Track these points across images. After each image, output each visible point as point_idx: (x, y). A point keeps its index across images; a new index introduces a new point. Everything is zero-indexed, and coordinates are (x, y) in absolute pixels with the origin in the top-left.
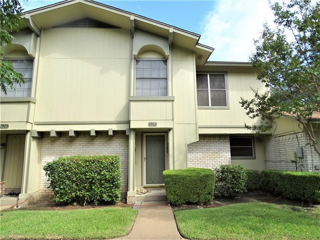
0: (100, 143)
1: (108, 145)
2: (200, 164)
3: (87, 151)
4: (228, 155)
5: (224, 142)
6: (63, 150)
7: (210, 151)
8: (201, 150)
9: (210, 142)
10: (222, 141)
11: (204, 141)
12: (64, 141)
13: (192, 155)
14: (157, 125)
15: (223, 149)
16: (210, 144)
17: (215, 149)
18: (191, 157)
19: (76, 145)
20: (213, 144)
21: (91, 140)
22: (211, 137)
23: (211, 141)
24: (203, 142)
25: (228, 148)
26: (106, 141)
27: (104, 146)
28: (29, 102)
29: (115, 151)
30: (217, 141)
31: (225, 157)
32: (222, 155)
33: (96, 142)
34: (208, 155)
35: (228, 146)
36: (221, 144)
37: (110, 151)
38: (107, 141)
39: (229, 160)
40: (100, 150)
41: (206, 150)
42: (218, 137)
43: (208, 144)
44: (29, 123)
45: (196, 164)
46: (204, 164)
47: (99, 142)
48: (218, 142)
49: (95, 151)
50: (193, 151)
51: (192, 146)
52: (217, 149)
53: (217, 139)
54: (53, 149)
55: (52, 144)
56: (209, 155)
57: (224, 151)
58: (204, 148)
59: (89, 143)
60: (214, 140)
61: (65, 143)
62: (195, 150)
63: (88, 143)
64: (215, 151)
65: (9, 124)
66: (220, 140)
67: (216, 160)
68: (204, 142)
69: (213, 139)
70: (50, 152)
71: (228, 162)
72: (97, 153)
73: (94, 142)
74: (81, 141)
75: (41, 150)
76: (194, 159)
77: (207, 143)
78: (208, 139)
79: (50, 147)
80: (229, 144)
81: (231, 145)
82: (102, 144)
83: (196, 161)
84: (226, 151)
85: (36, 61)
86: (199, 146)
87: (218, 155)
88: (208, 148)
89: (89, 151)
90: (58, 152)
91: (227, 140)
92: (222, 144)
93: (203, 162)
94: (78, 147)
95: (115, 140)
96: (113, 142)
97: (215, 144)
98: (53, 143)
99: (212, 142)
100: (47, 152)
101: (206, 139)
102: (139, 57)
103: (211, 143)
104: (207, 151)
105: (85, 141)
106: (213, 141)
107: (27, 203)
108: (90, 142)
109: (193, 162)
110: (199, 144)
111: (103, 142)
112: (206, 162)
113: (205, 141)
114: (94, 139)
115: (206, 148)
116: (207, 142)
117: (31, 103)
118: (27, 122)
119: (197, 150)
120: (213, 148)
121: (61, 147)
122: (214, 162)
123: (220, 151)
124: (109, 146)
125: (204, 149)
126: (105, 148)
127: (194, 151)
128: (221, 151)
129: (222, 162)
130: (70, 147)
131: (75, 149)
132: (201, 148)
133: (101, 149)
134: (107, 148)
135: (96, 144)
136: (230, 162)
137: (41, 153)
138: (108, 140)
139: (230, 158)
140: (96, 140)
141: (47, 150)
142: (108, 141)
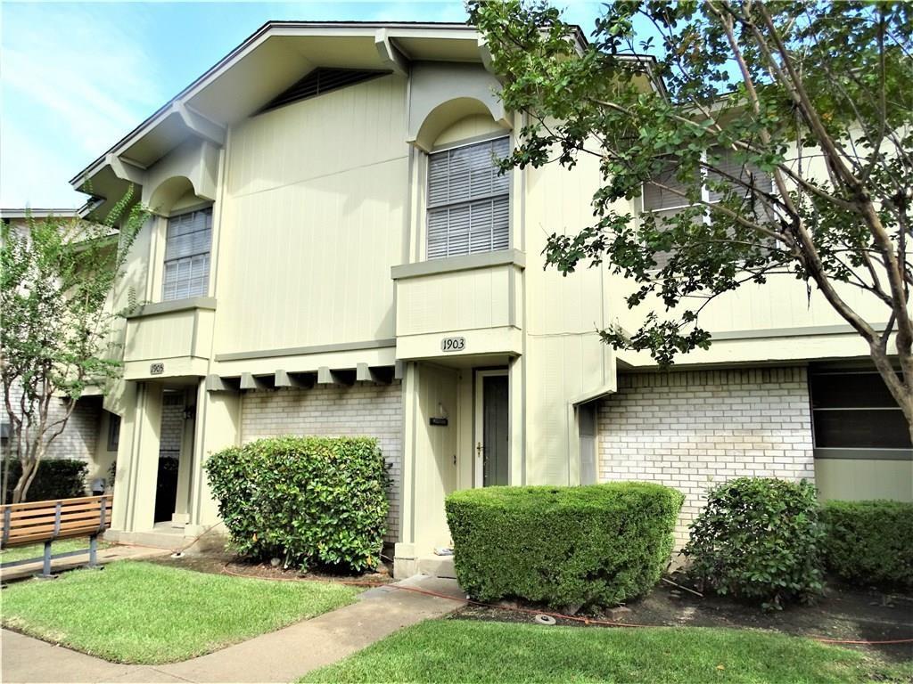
0: (359, 404)
1: (377, 409)
2: (688, 471)
3: (331, 425)
4: (801, 440)
5: (786, 392)
6: (282, 423)
7: (727, 426)
8: (692, 420)
9: (724, 394)
10: (777, 386)
11: (701, 388)
12: (286, 399)
13: (657, 439)
14: (466, 344)
15: (780, 419)
16: (727, 401)
17: (743, 419)
18: (655, 446)
19: (308, 409)
20: (739, 400)
21: (337, 396)
22: (731, 377)
23: (731, 388)
24: (697, 394)
25: (802, 415)
26: (371, 398)
27: (367, 412)
28: (195, 309)
29: (393, 424)
30: (755, 387)
31: (789, 447)
32: (774, 440)
33: (350, 402)
34: (716, 439)
35: (798, 408)
36: (771, 399)
37: (380, 424)
38: (375, 398)
39: (805, 460)
40: (357, 422)
41: (710, 420)
42: (759, 373)
43: (720, 401)
44: (196, 359)
45: (671, 471)
46: (701, 471)
47: (356, 401)
48: (760, 393)
49: (347, 424)
50: (661, 427)
51: (657, 409)
52: (754, 419)
53: (752, 380)
54: (264, 421)
55: (262, 408)
56: (721, 439)
57: (785, 426)
58: (702, 414)
59: (335, 404)
60: (741, 384)
61: (286, 404)
62: (669, 420)
63: (332, 402)
64: (746, 426)
65: (166, 364)
66: (768, 386)
67: (751, 459)
68: (703, 395)
69: (738, 381)
70: (258, 427)
71: (802, 467)
72: (353, 430)
73: (344, 402)
74: (317, 399)
75: (241, 423)
76: (663, 452)
77: (713, 397)
78: (717, 382)
79: (259, 416)
80: (807, 399)
81: (816, 401)
82: (361, 407)
83: (671, 458)
84: (791, 426)
85: (216, 207)
86: (686, 408)
87: (759, 439)
88: (717, 414)
89: (336, 424)
90: (274, 426)
91: (796, 386)
92: (777, 399)
93: (700, 465)
94: (313, 414)
95: (392, 394)
96: (387, 400)
97: (745, 400)
98: (264, 405)
99: (734, 394)
100: (253, 426)
101: (710, 383)
102: (435, 145)
103: (731, 397)
104: (716, 426)
105: (325, 399)
106: (738, 387)
107: (196, 547)
108: (337, 402)
109: (662, 465)
110: (684, 402)
111: (363, 401)
112: (710, 465)
113: (708, 388)
114: (347, 393)
115: (713, 414)
116: (712, 392)
117: (198, 310)
118: (192, 357)
119: (674, 420)
120: (739, 413)
121: (279, 415)
122: (742, 466)
123: (765, 426)
124: (378, 412)
125: (704, 420)
126: (369, 418)
127: (667, 427)
128: (773, 426)
129: (775, 467)
130: (296, 414)
131: (306, 420)
132: (694, 413)
133: (361, 418)
134: (373, 418)
135: (349, 407)
136: (811, 467)
137: (242, 431)
138: (375, 395)
139: (811, 453)
140: (348, 396)
141: (253, 422)
142: (378, 397)
